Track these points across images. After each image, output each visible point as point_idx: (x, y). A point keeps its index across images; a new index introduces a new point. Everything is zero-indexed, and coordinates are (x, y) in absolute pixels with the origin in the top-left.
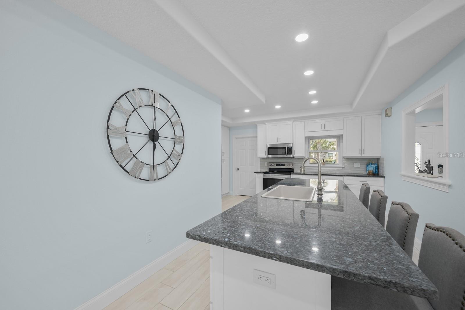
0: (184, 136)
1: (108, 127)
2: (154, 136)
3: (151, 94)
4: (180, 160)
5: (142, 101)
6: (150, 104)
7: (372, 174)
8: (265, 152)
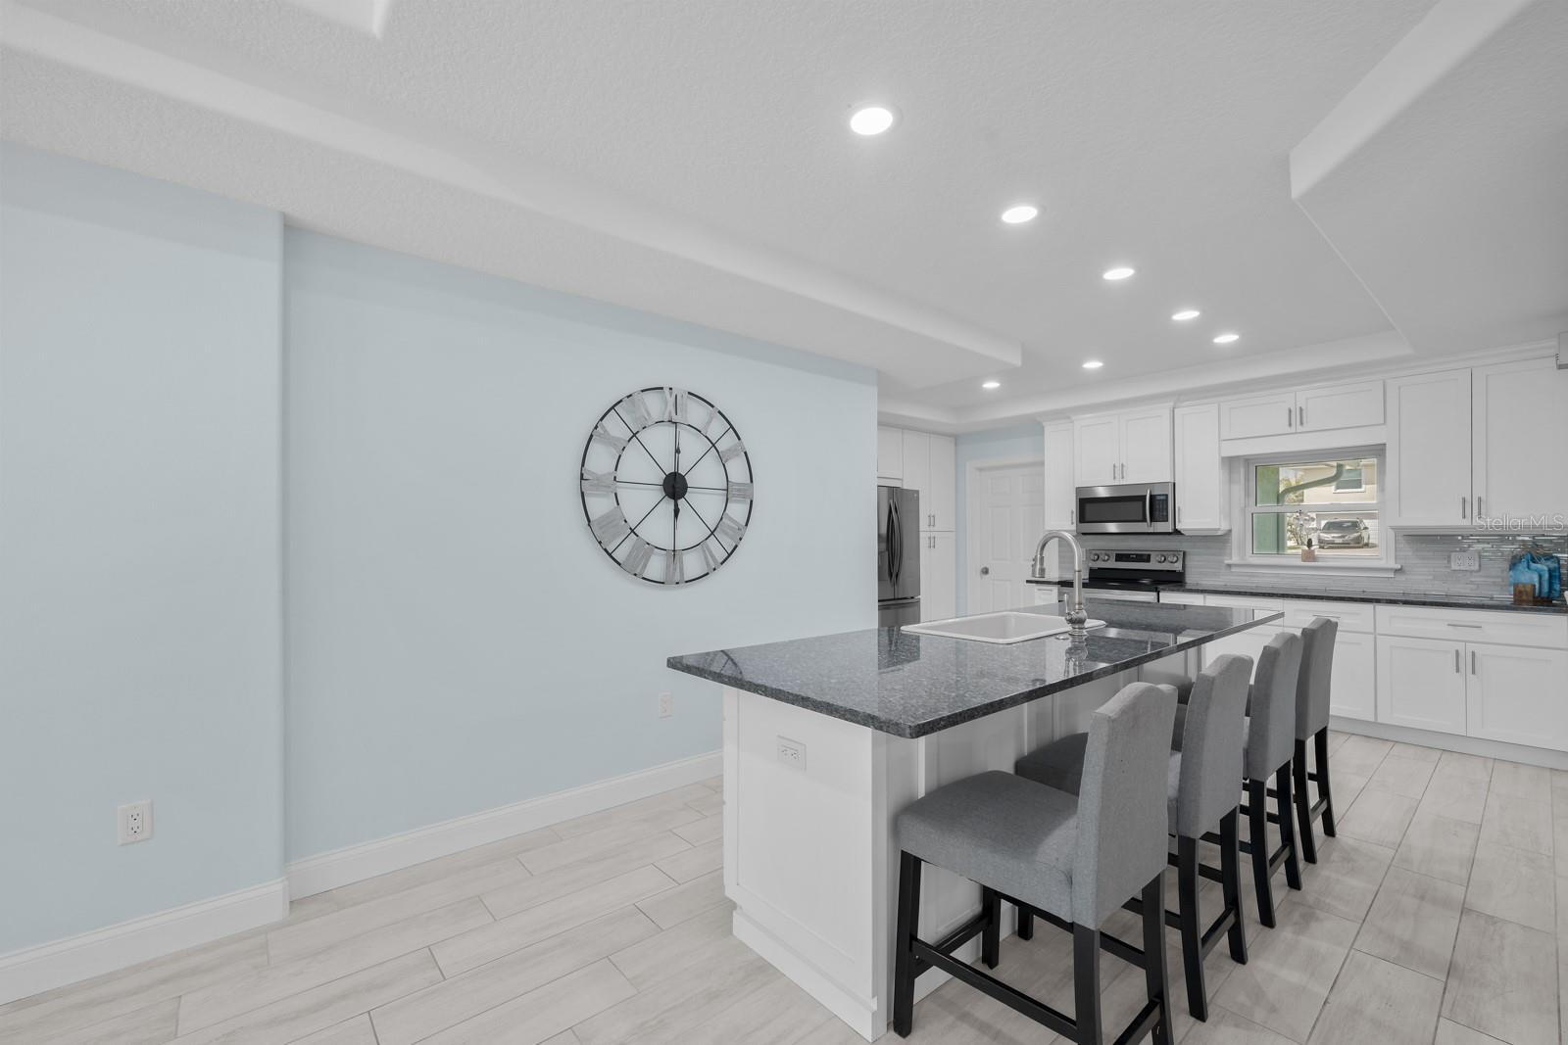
0: (752, 481)
1: (582, 475)
2: (675, 487)
3: (668, 396)
4: (741, 539)
5: (649, 414)
6: (666, 418)
7: (1531, 598)
8: (1072, 512)
